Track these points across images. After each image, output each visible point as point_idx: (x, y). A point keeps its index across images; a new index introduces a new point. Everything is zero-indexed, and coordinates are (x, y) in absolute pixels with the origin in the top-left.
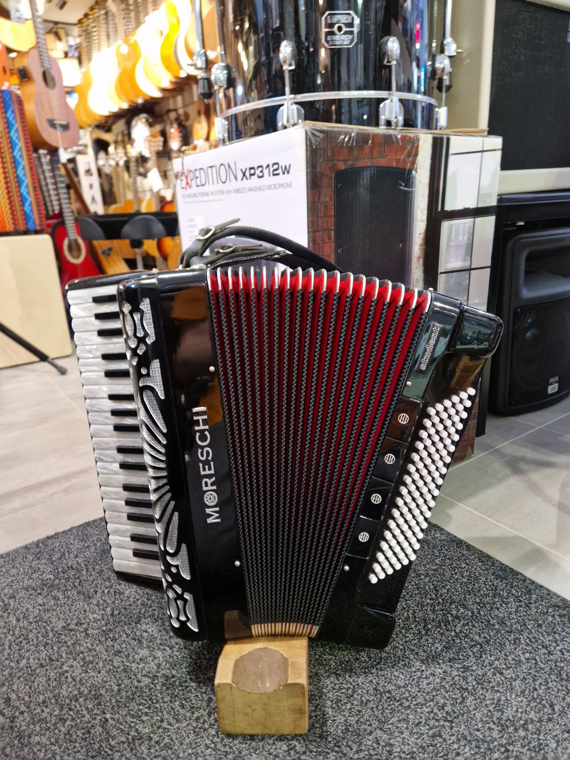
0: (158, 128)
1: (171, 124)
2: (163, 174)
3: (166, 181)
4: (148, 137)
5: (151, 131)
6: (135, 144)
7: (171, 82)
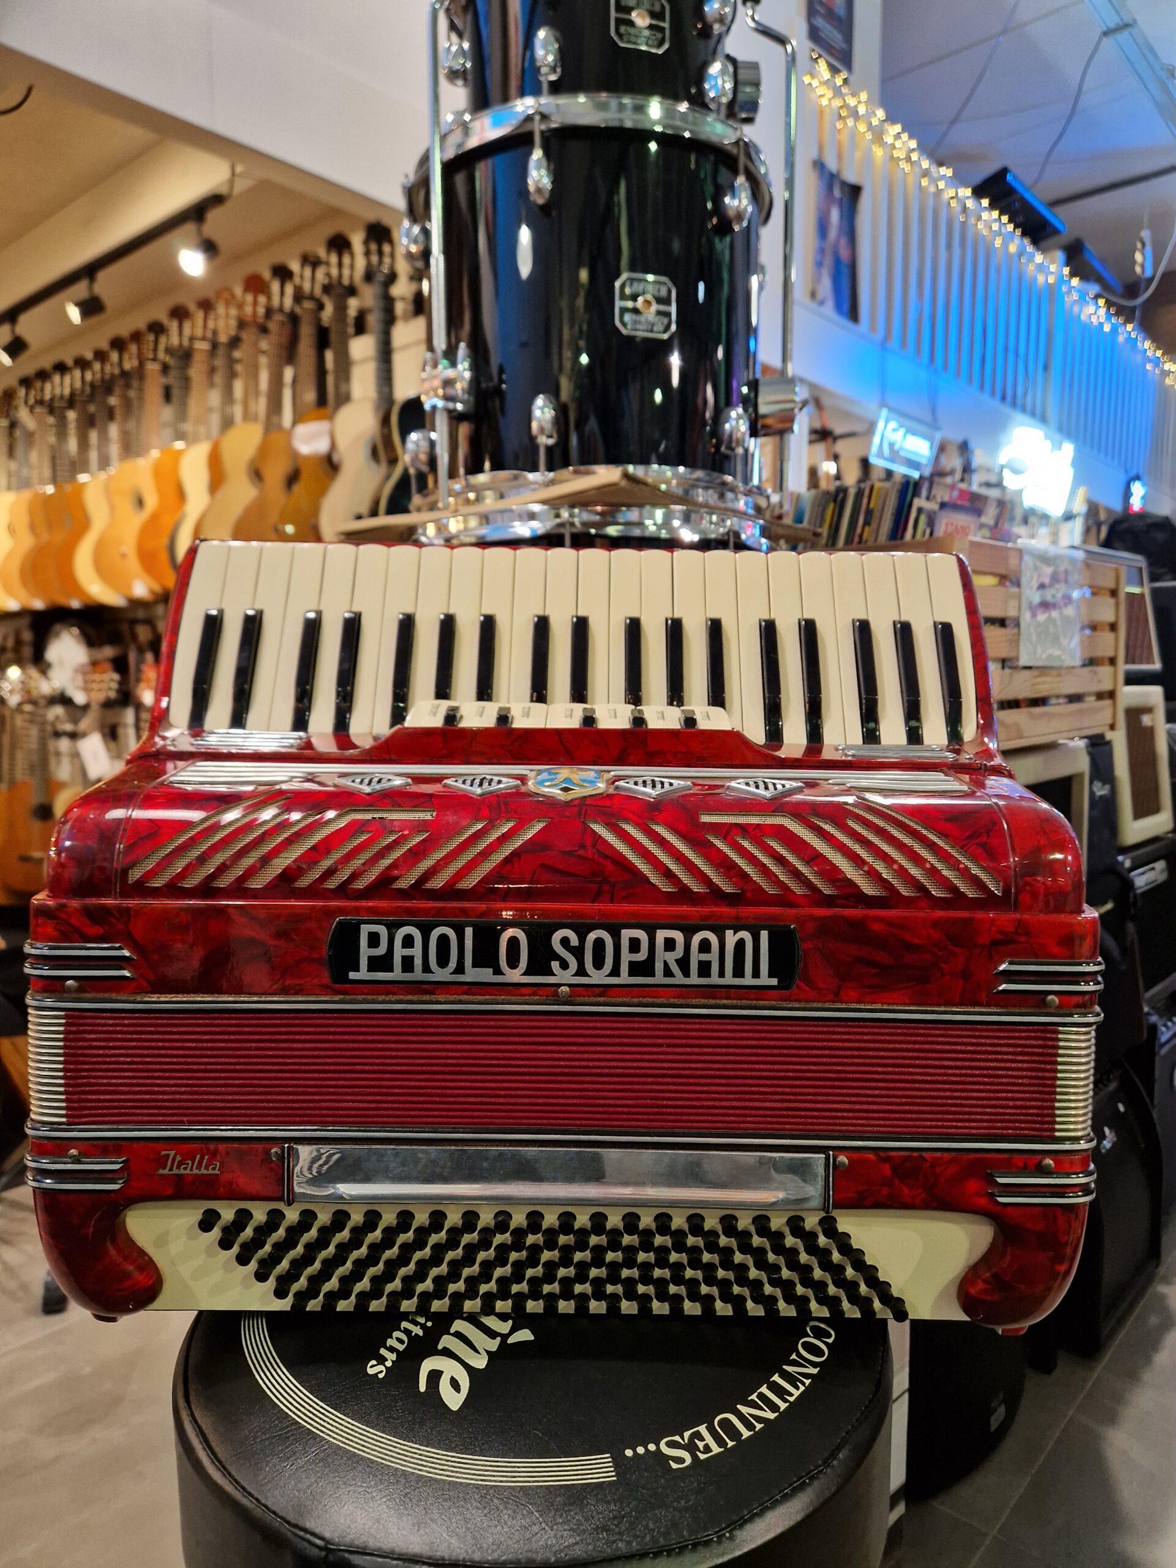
0: (108, 652)
1: (141, 651)
2: (107, 730)
3: (112, 745)
4: (83, 666)
5: (90, 656)
6: (53, 673)
7: (152, 592)
